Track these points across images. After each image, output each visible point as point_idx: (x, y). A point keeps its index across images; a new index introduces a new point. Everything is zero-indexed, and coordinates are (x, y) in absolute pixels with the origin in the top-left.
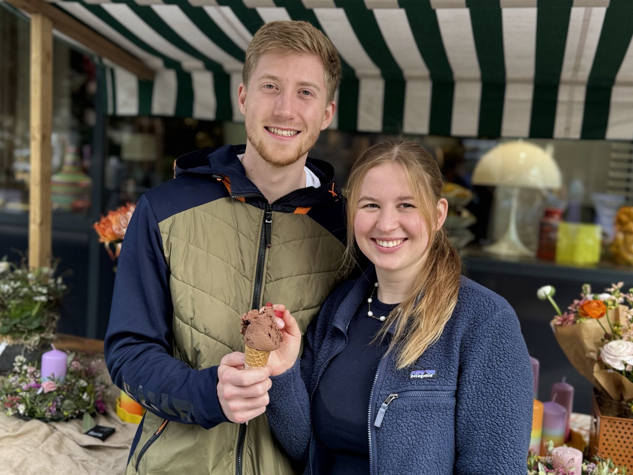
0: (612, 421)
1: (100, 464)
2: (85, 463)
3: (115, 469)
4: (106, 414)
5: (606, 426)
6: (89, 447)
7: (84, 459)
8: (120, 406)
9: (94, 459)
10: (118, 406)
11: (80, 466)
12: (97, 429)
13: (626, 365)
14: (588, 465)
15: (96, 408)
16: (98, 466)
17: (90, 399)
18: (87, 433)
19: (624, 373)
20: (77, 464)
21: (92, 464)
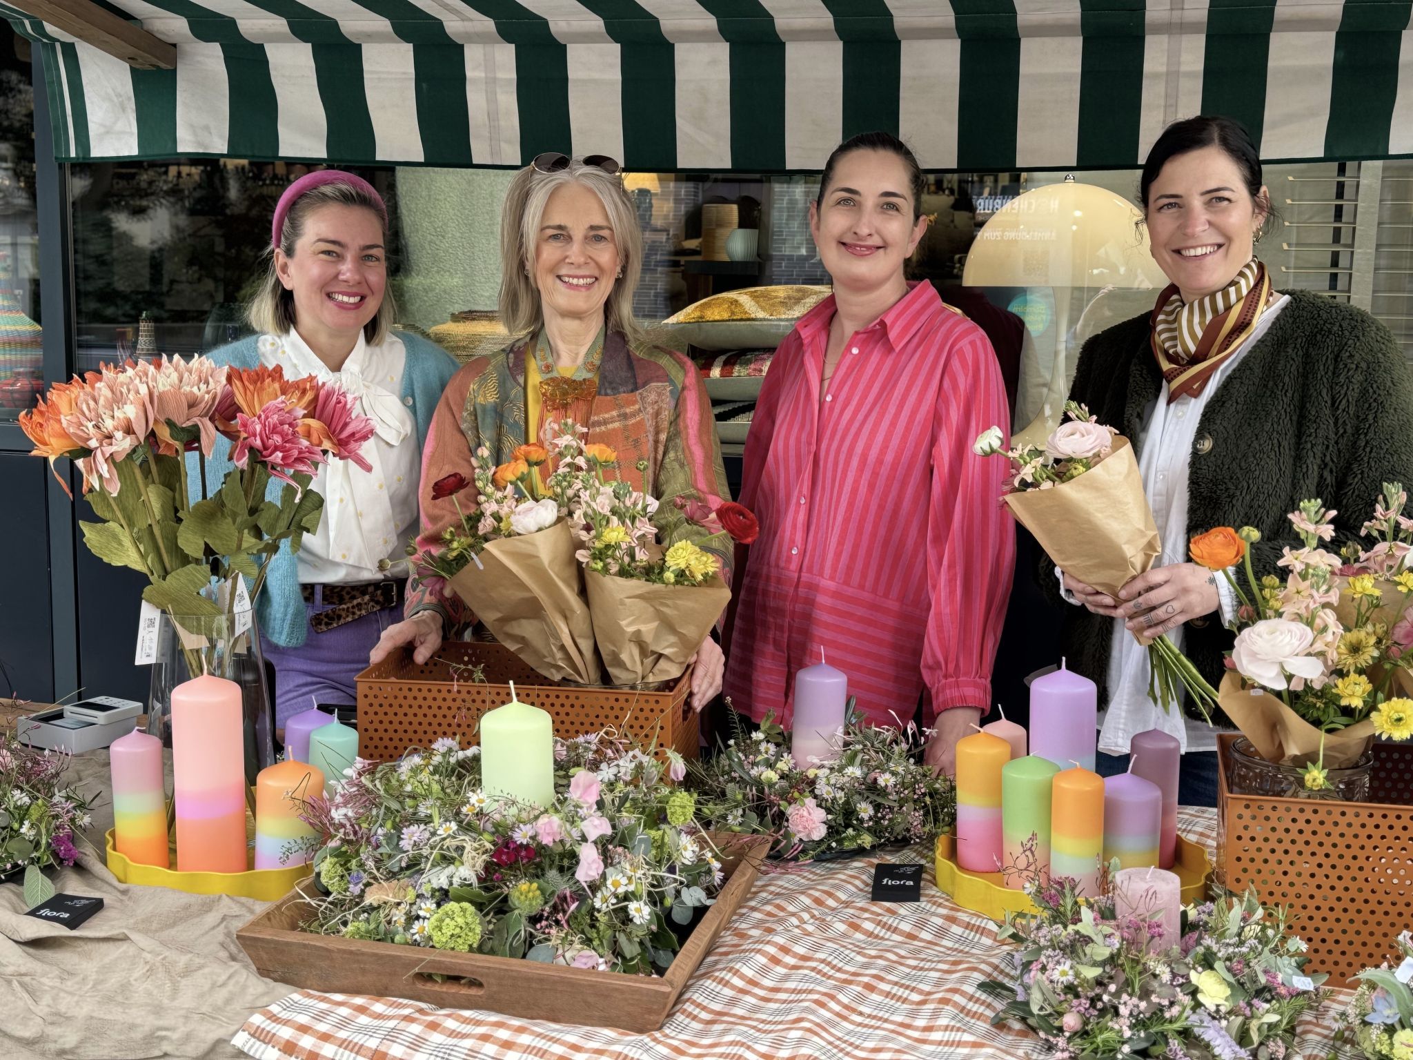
0: (1254, 805)
1: (62, 979)
2: (27, 979)
3: (100, 987)
4: (80, 868)
5: (1240, 817)
6: (37, 943)
7: (23, 970)
8: (114, 848)
9: (47, 968)
10: (109, 849)
11: (15, 984)
12: (58, 902)
13: (1289, 678)
14: (1201, 908)
15: (55, 854)
16: (57, 983)
17: (39, 833)
18: (34, 913)
19: (1285, 695)
20: (9, 982)
21: (44, 980)
